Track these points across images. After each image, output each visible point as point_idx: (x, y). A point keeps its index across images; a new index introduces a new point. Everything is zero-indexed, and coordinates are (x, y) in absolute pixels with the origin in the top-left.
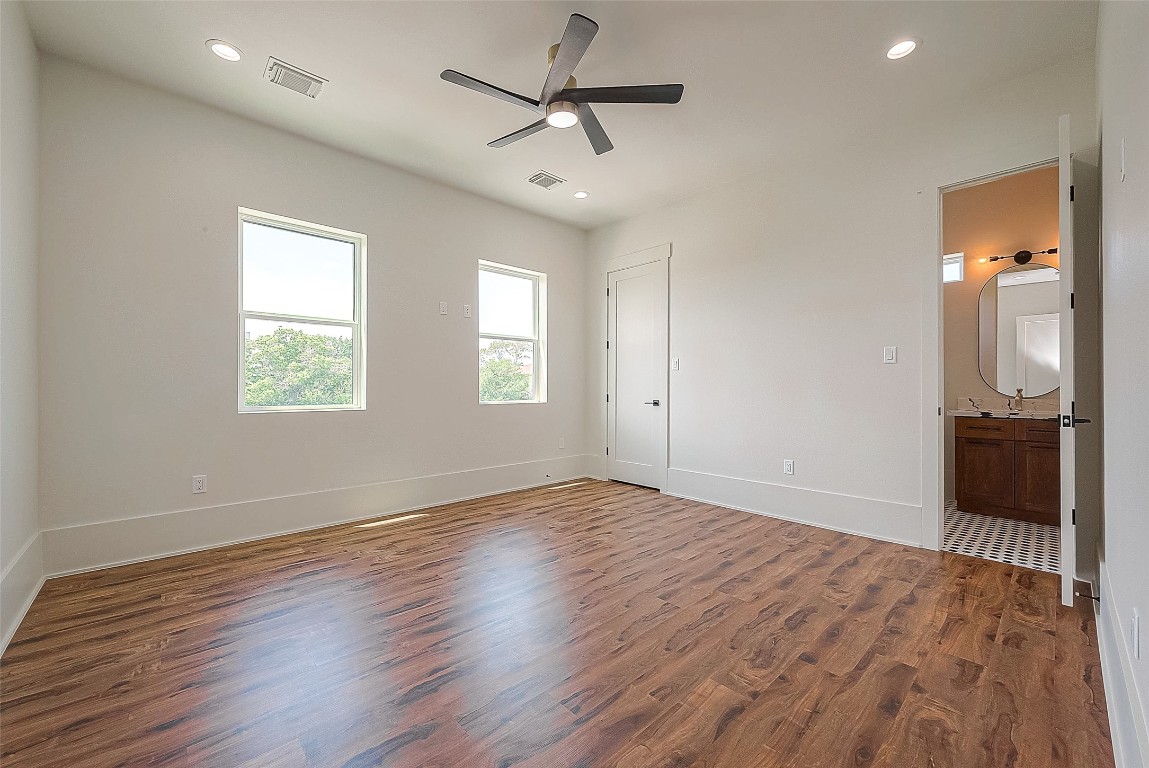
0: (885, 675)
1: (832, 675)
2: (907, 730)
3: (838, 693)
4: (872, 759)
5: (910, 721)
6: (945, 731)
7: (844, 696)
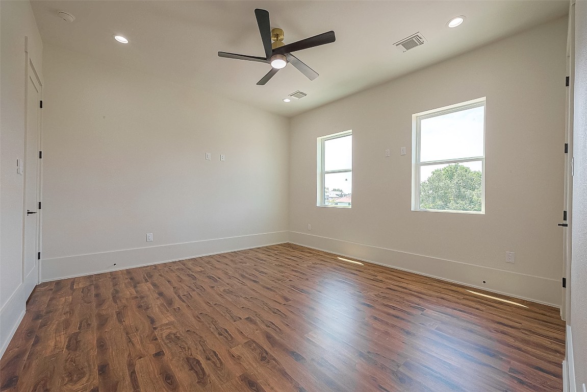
0: (117, 383)
1: (140, 358)
2: (90, 366)
3: (130, 354)
4: (98, 347)
5: (90, 371)
6: (71, 380)
7: (126, 355)
